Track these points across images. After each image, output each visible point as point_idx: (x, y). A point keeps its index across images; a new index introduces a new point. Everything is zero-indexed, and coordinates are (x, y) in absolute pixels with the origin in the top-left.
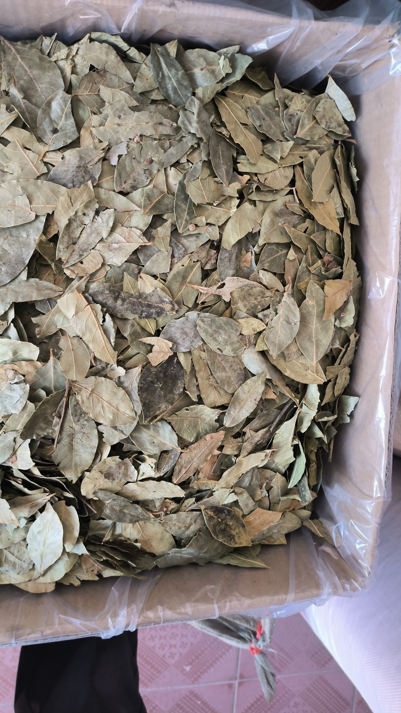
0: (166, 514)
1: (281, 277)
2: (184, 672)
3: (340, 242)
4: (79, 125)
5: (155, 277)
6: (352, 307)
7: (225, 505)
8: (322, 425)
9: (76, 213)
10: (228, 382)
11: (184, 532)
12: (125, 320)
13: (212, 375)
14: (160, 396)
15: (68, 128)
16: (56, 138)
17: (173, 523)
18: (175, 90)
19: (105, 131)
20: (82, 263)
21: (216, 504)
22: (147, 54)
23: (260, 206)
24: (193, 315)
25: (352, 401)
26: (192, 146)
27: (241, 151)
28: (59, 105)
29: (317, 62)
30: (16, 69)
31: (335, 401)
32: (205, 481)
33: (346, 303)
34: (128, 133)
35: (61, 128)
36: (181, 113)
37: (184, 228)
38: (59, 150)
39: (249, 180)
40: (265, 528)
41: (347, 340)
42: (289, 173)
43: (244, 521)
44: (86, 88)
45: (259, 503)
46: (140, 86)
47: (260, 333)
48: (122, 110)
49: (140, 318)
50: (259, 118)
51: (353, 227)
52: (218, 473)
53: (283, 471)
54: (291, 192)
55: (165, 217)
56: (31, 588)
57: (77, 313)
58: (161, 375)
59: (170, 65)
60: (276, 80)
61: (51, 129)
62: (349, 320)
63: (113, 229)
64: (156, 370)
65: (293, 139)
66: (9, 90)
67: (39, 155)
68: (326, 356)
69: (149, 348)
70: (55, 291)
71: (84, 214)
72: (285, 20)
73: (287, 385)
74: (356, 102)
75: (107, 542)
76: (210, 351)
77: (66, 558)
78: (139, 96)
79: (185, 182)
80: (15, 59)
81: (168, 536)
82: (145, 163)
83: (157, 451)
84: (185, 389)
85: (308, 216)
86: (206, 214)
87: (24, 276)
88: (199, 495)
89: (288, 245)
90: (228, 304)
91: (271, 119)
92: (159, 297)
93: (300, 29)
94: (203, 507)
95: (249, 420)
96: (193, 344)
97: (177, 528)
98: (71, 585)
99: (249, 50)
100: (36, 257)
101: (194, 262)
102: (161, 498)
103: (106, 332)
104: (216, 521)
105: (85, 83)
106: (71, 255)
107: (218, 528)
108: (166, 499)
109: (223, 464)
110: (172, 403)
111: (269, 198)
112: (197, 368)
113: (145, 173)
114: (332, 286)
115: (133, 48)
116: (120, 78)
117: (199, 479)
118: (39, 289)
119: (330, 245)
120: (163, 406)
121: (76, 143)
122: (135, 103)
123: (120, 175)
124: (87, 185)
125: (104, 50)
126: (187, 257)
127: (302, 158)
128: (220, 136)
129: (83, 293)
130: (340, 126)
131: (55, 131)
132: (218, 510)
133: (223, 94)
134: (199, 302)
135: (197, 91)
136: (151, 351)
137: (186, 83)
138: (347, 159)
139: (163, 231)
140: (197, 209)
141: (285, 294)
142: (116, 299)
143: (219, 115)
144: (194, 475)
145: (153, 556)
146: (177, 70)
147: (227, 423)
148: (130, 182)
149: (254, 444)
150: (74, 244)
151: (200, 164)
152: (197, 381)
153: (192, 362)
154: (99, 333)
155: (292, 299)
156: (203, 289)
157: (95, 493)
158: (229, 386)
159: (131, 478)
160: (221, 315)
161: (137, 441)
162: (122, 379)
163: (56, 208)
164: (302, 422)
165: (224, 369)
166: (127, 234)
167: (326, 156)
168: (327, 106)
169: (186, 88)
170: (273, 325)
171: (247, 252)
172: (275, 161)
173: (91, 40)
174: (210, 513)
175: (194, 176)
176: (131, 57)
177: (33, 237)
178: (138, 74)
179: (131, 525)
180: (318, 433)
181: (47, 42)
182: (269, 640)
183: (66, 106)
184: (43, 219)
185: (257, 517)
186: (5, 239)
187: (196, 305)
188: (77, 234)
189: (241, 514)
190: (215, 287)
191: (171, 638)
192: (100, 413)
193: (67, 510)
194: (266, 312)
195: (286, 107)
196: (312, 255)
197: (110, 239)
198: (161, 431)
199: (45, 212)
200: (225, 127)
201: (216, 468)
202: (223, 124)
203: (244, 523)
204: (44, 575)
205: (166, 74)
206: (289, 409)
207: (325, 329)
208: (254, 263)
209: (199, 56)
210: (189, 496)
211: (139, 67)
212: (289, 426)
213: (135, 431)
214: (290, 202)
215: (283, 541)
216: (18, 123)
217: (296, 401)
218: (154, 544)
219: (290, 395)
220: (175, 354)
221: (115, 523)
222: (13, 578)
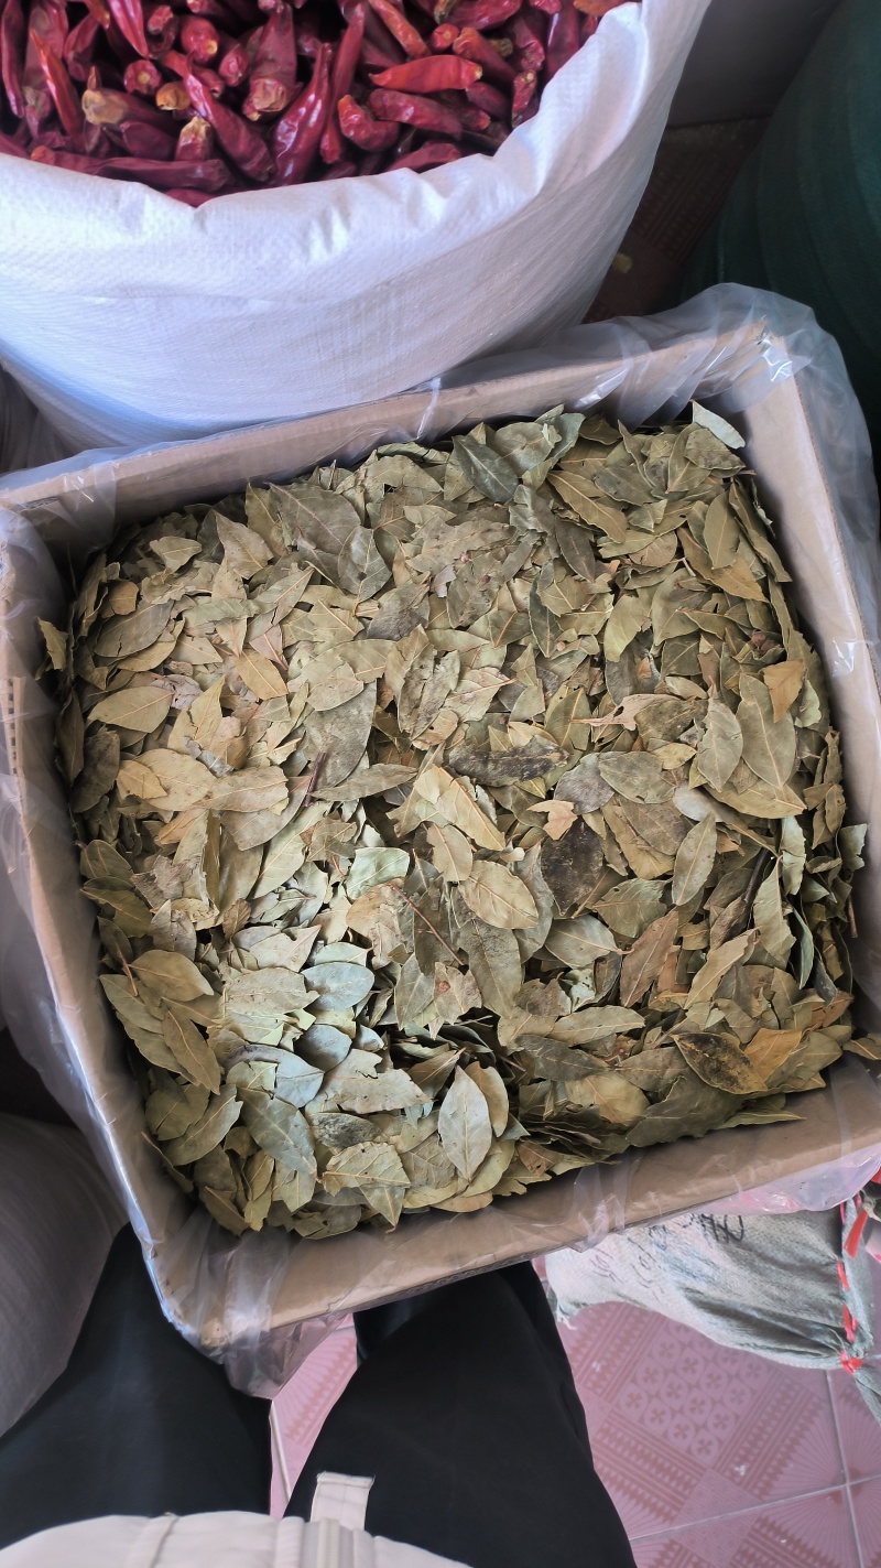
0: (624, 1057)
1: (699, 680)
2: (737, 1480)
3: (769, 611)
4: (389, 561)
5: (529, 722)
6: (813, 696)
7: (707, 1030)
8: (821, 878)
9: (412, 667)
10: (664, 841)
12: (502, 788)
13: (638, 835)
14: (574, 877)
15: (376, 568)
16: (365, 584)
17: (638, 1069)
18: (495, 483)
19: (423, 559)
20: (432, 728)
21: (694, 1032)
22: (450, 450)
23: (644, 595)
24: (591, 759)
25: (859, 832)
26: (535, 545)
27: (599, 533)
28: (360, 545)
29: (672, 390)
30: (297, 516)
31: (834, 839)
32: (671, 996)
33: (803, 691)
34: (451, 553)
35: (368, 571)
36: (510, 510)
37: (551, 650)
38: (372, 598)
39: (620, 566)
40: (782, 1061)
41: (823, 745)
42: (672, 541)
43: (744, 1052)
44: (388, 516)
45: (761, 1021)
46: (450, 492)
47: (690, 762)
48: (438, 528)
49: (522, 780)
50: (613, 483)
51: (785, 587)
52: (685, 981)
53: (784, 963)
54: (681, 565)
55: (522, 643)
56: (458, 1206)
57: (441, 794)
58: (569, 850)
59: (481, 456)
60: (621, 427)
61: (357, 575)
62: (814, 714)
63: (461, 676)
64: (559, 844)
65: (666, 496)
66: (296, 542)
67: (351, 611)
68: (799, 774)
69: (543, 818)
70: (407, 773)
71: (421, 667)
72: (615, 364)
73: (750, 828)
74: (739, 422)
75: (551, 1117)
76: (627, 803)
77: (499, 1150)
78: (453, 505)
79: (538, 592)
80: (294, 505)
81: (636, 1090)
82: (481, 583)
83: (589, 960)
84: (605, 862)
85: (713, 589)
86: (575, 623)
87: (365, 763)
88: (668, 1019)
89: (697, 635)
90: (635, 734)
91: (629, 479)
92: (540, 746)
93: (637, 367)
94: (676, 1038)
95: (708, 891)
96: (601, 797)
97: (646, 1077)
98: (514, 1194)
99: (577, 406)
100: (375, 735)
101: (575, 689)
102: (612, 1035)
103: (483, 809)
104: (701, 1056)
105: (386, 509)
106: (416, 721)
107: (707, 1068)
108: (619, 1034)
109: (690, 967)
110: (593, 885)
111: (653, 581)
112: (614, 831)
113: (483, 595)
114: (774, 674)
115: (432, 450)
116: (423, 490)
117: (658, 993)
118: (387, 775)
119: (756, 619)
120: (581, 890)
121: (390, 584)
122: (451, 515)
123: (453, 607)
124: (416, 631)
125: (398, 463)
126: (563, 686)
127: (684, 517)
128: (569, 523)
129: (443, 765)
130: (725, 458)
131: (362, 576)
132: (701, 1039)
133: (557, 469)
134: (595, 740)
135: (523, 477)
136: (547, 821)
137: (507, 471)
138: (749, 498)
139: (525, 661)
140: (559, 623)
141: (710, 700)
142: (485, 763)
143: (559, 497)
144: (650, 990)
145: (621, 1131)
146: (491, 458)
147: (678, 900)
148: (467, 611)
149: (726, 927)
150: (417, 707)
151: (551, 564)
152: (620, 847)
153: (606, 823)
154: (476, 812)
155: (722, 705)
156: (595, 722)
157: (518, 1040)
158: (667, 846)
159: (563, 1010)
160: (629, 750)
161: (557, 951)
162: (520, 866)
163: (385, 669)
164: (789, 880)
165: (652, 824)
166: (480, 677)
167: (717, 503)
168: (701, 438)
169: (509, 477)
170: (705, 746)
171: (642, 658)
172: (649, 532)
173: (380, 456)
174: (689, 1045)
175: (547, 581)
176: (431, 461)
177: (367, 711)
178: (445, 478)
179: (579, 1083)
180: (822, 892)
181: (326, 474)
182: (871, 1336)
183: (368, 544)
184: (374, 686)
185: (764, 1045)
186: (332, 724)
187: (591, 746)
188: (418, 693)
189: (737, 1043)
190: (611, 715)
191: (692, 1410)
193: (485, 1074)
194: (690, 731)
195: (644, 458)
196: (733, 639)
197: (460, 690)
198: (588, 932)
199: (374, 678)
200: (571, 509)
201: (679, 973)
202: (568, 507)
203: (746, 1056)
204: (472, 1183)
205: (479, 467)
206: (764, 864)
207: (782, 735)
208: (655, 671)
209: (516, 432)
210: (651, 1025)
211: (444, 470)
212: (770, 887)
213: (552, 935)
214: (682, 578)
215: (820, 1082)
216: (316, 580)
217: (772, 849)
218: (619, 1107)
219: (760, 842)
220: (580, 817)
221: (554, 1085)
222: (430, 1194)
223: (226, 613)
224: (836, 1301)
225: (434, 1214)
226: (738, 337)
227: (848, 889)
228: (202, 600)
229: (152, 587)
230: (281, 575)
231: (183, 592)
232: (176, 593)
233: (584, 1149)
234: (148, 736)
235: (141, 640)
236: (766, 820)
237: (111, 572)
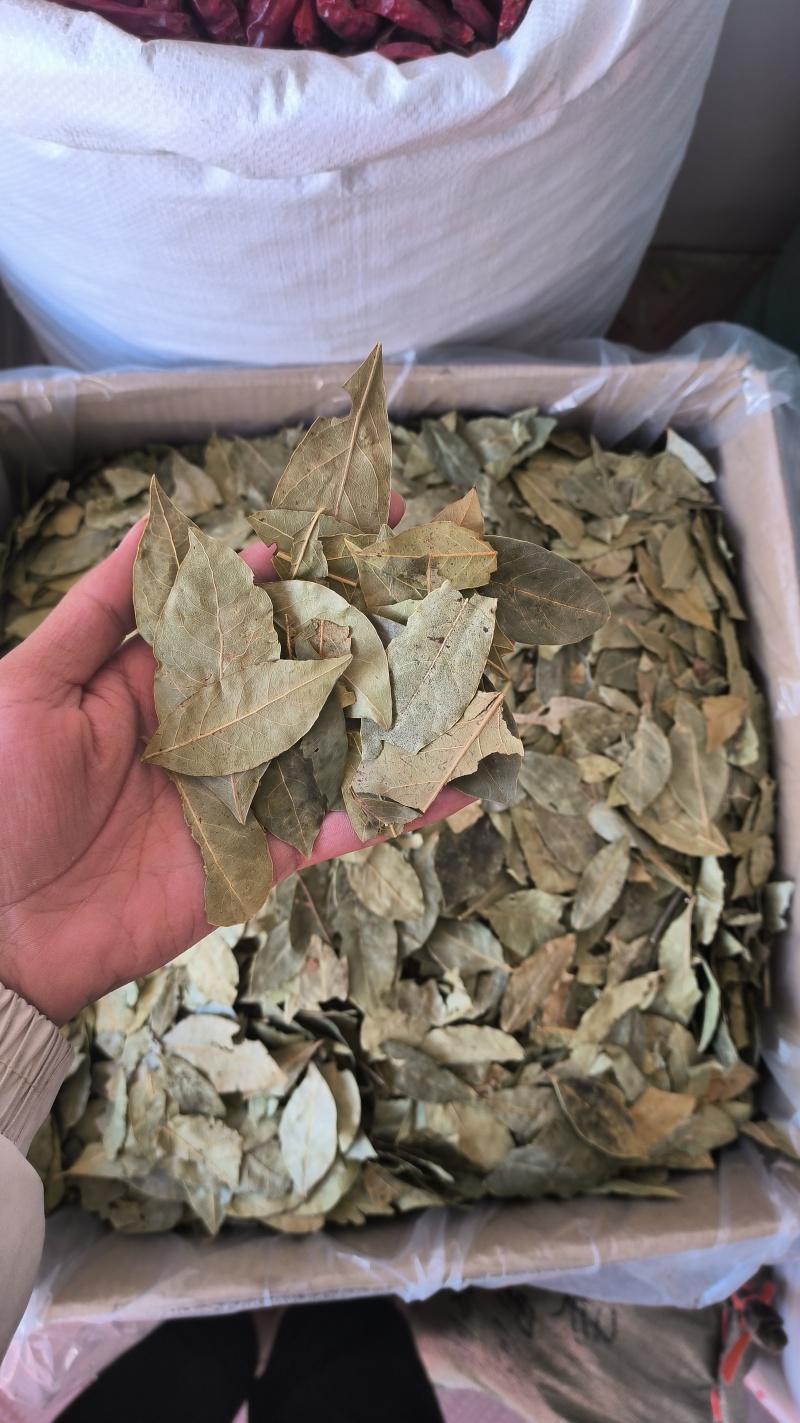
0: (496, 1089)
1: (634, 696)
3: (718, 643)
6: (752, 735)
7: (592, 1077)
8: (739, 932)
10: (572, 856)
11: (528, 1124)
13: (545, 845)
14: (467, 875)
17: (509, 1106)
18: (457, 469)
21: (575, 1076)
22: (418, 432)
25: (783, 890)
27: (553, 534)
29: (649, 413)
30: (255, 469)
31: (756, 893)
32: (555, 1030)
33: (742, 729)
40: (670, 1130)
41: (756, 791)
42: (628, 556)
43: (630, 1113)
45: (652, 1079)
46: (411, 470)
47: (611, 780)
50: (576, 490)
51: (738, 623)
52: (574, 1017)
53: (686, 1018)
56: (285, 1225)
58: (468, 846)
59: (448, 441)
60: (594, 443)
62: (751, 754)
64: (459, 838)
65: (627, 512)
68: (728, 817)
72: (592, 370)
73: (667, 861)
74: (713, 457)
75: (403, 1142)
76: (538, 809)
77: (341, 1169)
78: (411, 482)
80: (253, 458)
81: (502, 1132)
83: (471, 971)
84: (505, 867)
85: (661, 609)
88: (548, 1057)
89: (639, 651)
90: (558, 739)
91: (592, 490)
93: (615, 378)
94: (554, 1080)
95: (611, 921)
97: (516, 1116)
98: (350, 1223)
99: (552, 411)
102: (486, 1062)
104: (580, 1105)
107: (585, 1120)
108: (493, 1063)
109: (580, 1002)
110: (487, 888)
112: (521, 835)
114: (713, 706)
117: (542, 1025)
119: (702, 646)
120: (473, 890)
122: (406, 490)
127: (643, 535)
128: (523, 518)
130: (693, 489)
132: (583, 1086)
133: (522, 466)
135: (486, 467)
137: (471, 460)
138: (713, 531)
141: (642, 718)
143: (518, 492)
144: (534, 1018)
145: (480, 1174)
146: (458, 446)
147: (577, 922)
149: (627, 965)
152: (523, 854)
153: (513, 825)
155: (654, 725)
157: (382, 1046)
158: (574, 862)
159: (436, 1020)
160: (550, 753)
161: (440, 956)
162: (415, 854)
164: (702, 927)
165: (562, 836)
167: (679, 531)
168: (672, 467)
169: (472, 465)
170: (630, 765)
171: (578, 663)
172: (602, 541)
174: (568, 1090)
178: (410, 457)
179: (440, 1108)
180: (734, 946)
181: (291, 435)
185: (652, 1106)
189: (623, 1099)
190: (536, 714)
193: (340, 1079)
194: (617, 746)
195: (612, 473)
196: (676, 663)
198: (476, 940)
200: (529, 506)
201: (567, 1006)
202: (525, 503)
203: (631, 1116)
204: (307, 1200)
205: (444, 452)
206: (675, 905)
207: (714, 770)
208: (589, 678)
209: (486, 426)
210: (531, 1059)
211: (409, 449)
212: (680, 928)
213: (435, 936)
214: (632, 592)
215: (707, 1162)
217: (687, 889)
218: (481, 1145)
219: (675, 880)
220: (487, 815)
221: (414, 1105)
222: (258, 1207)
225: (259, 1229)
226: (720, 365)
227: (765, 952)
229: (96, 512)
230: (226, 520)
233: (433, 1184)
235: (75, 562)
236: (685, 856)
237: (59, 490)
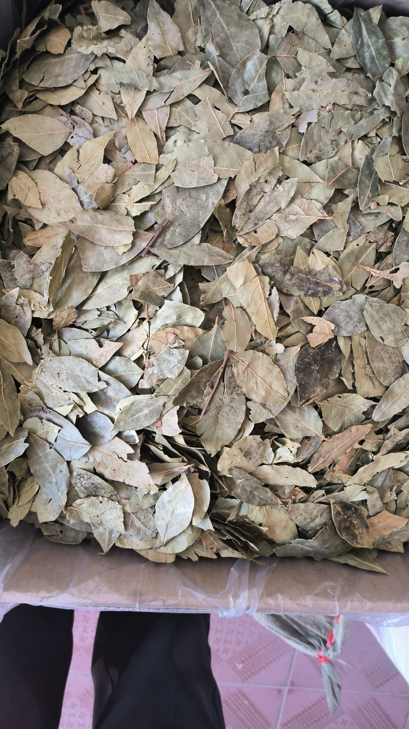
0: (294, 502)
2: (236, 670)
4: (270, 90)
5: (328, 254)
7: (353, 502)
9: (259, 178)
10: (385, 374)
11: (308, 524)
12: (289, 295)
13: (369, 364)
14: (316, 379)
15: (259, 90)
16: (246, 99)
17: (300, 512)
18: (372, 59)
19: (299, 95)
20: (256, 232)
21: (345, 500)
22: (349, 18)
24: (360, 298)
26: (384, 120)
28: (254, 66)
30: (213, 24)
32: (340, 474)
34: (321, 100)
35: (252, 90)
36: (378, 84)
37: (365, 205)
38: (248, 112)
40: (387, 533)
43: (368, 521)
44: (284, 50)
45: (387, 506)
46: (337, 52)
48: (320, 75)
49: (306, 295)
52: (353, 468)
55: (346, 192)
56: (151, 556)
57: (245, 283)
58: (319, 358)
59: (371, 32)
61: (243, 90)
63: (293, 200)
64: (313, 351)
66: (205, 45)
67: (228, 117)
69: (309, 328)
70: (226, 258)
71: (266, 181)
75: (231, 522)
76: (372, 338)
77: (190, 532)
78: (335, 63)
79: (373, 157)
80: (214, 14)
81: (292, 525)
82: (333, 133)
83: (300, 436)
84: (340, 375)
86: (390, 193)
87: (197, 239)
88: (329, 488)
90: (398, 291)
92: (329, 275)
94: (332, 501)
95: (396, 418)
96: (356, 329)
97: (302, 518)
98: (189, 559)
100: (213, 220)
101: (370, 242)
102: (292, 485)
103: (270, 305)
104: (342, 517)
105: (284, 44)
106: (246, 223)
107: (343, 525)
108: (296, 486)
109: (360, 460)
110: (327, 388)
112: (355, 355)
113: (332, 144)
115: (336, 11)
116: (318, 42)
117: (333, 471)
118: (211, 255)
120: (318, 390)
121: (265, 107)
122: (332, 69)
123: (306, 143)
124: (273, 151)
125: (307, 11)
126: (363, 236)
129: (253, 263)
131: (246, 93)
132: (346, 506)
134: (368, 285)
135: (396, 62)
136: (311, 332)
137: (385, 52)
139: (344, 206)
140: (379, 186)
142: (285, 273)
144: (329, 467)
145: (272, 543)
146: (378, 38)
147: (376, 416)
148: (315, 151)
149: (395, 443)
150: (251, 211)
151: (390, 139)
152: (353, 368)
153: (351, 348)
154: (264, 306)
156: (375, 272)
157: (230, 470)
158: (385, 379)
159: (267, 460)
160: (388, 302)
161: (281, 423)
162: (278, 357)
163: (238, 172)
165: (382, 360)
166: (306, 206)
169: (384, 58)
174: (338, 508)
175: (383, 151)
176: (331, 21)
177: (213, 201)
178: (337, 39)
179: (258, 508)
183: (261, 67)
184: (225, 183)
185: (382, 520)
186: (183, 200)
187: (364, 288)
188: (255, 201)
189: (366, 515)
190: (388, 271)
191: (227, 633)
192: (253, 388)
193: (200, 483)
197: (287, 211)
198: (306, 416)
199: (227, 176)
201: (352, 462)
203: (368, 524)
204: (165, 545)
205: (365, 41)
209: (403, 24)
210: (319, 487)
211: (338, 34)
213: (283, 411)
215: (401, 550)
216: (211, 81)
218: (277, 531)
220: (336, 337)
221: (242, 503)
222: (135, 543)
223: (132, 80)
224: (328, 625)
225: (132, 554)
228: (117, 64)
229: (81, 37)
230: (186, 67)
231: (104, 51)
232: (99, 49)
233: (246, 549)
234: (42, 158)
235: (60, 79)
237: (53, 11)
